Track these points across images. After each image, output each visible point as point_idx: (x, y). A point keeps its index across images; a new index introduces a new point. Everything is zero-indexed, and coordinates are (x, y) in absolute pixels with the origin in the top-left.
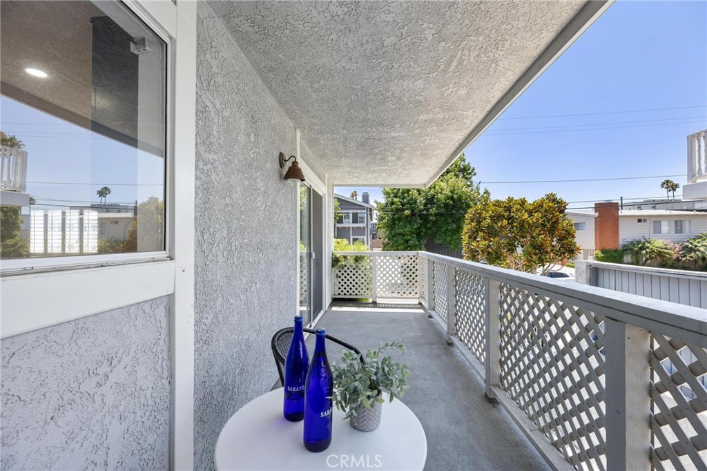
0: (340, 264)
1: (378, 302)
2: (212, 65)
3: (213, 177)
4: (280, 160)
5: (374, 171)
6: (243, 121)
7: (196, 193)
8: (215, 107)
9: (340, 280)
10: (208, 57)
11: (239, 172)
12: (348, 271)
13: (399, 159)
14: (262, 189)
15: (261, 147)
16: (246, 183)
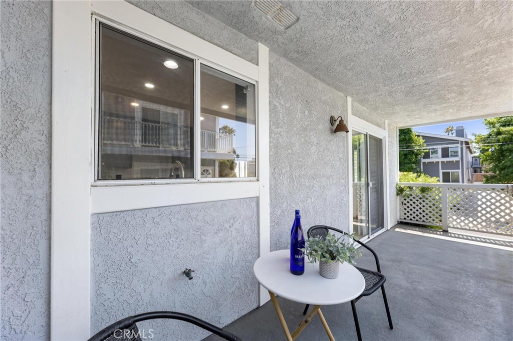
0: (404, 193)
1: (449, 231)
2: (279, 83)
3: (280, 140)
4: (330, 121)
5: (436, 110)
6: (300, 105)
7: (270, 150)
8: (280, 104)
9: (406, 207)
10: (276, 80)
11: (297, 134)
12: (414, 200)
13: (461, 94)
14: (315, 142)
15: (313, 117)
16: (303, 140)
